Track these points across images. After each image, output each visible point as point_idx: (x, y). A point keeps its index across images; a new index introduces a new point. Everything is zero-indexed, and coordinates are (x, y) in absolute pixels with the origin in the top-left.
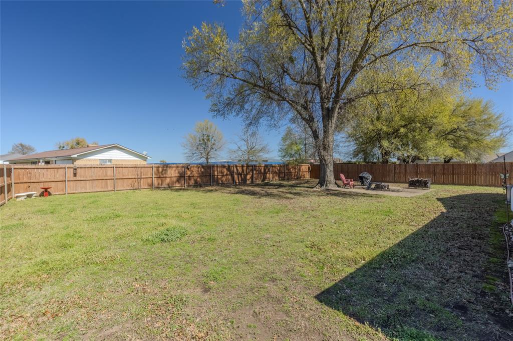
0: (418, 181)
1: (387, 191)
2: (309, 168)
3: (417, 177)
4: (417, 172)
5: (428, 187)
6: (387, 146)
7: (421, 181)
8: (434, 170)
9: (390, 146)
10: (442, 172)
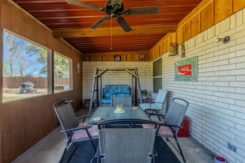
0: (59, 87)
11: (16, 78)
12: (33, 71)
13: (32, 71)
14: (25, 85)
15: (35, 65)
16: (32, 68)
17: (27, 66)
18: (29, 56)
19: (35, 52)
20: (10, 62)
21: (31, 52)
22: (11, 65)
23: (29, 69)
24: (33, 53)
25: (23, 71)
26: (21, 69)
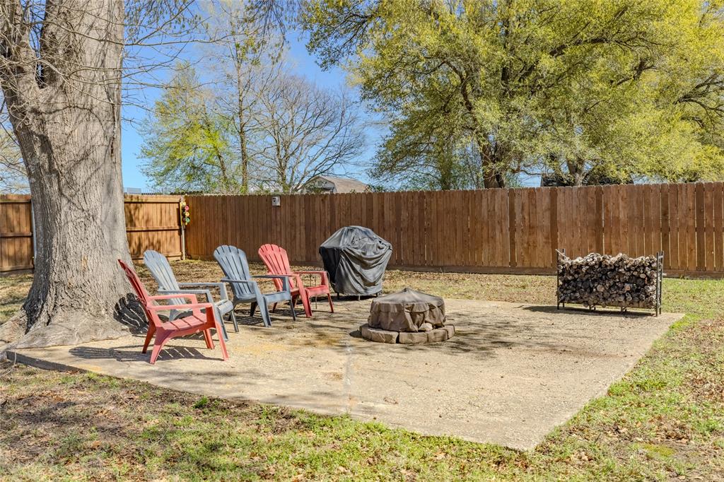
0: (603, 272)
1: (429, 343)
2: (180, 213)
3: (599, 250)
4: (598, 222)
5: (649, 304)
6: (496, 121)
7: (614, 268)
8: (665, 214)
9: (504, 124)
10: (692, 222)
11: (274, 204)
12: (329, 163)
13: (327, 160)
14: (339, 251)
15: (337, 123)
16: (324, 143)
17: (302, 135)
18: (321, 66)
19: (350, 35)
20: (237, 121)
21: (331, 40)
22: (242, 132)
23: (313, 151)
24: (341, 42)
25: (292, 161)
26: (282, 153)
